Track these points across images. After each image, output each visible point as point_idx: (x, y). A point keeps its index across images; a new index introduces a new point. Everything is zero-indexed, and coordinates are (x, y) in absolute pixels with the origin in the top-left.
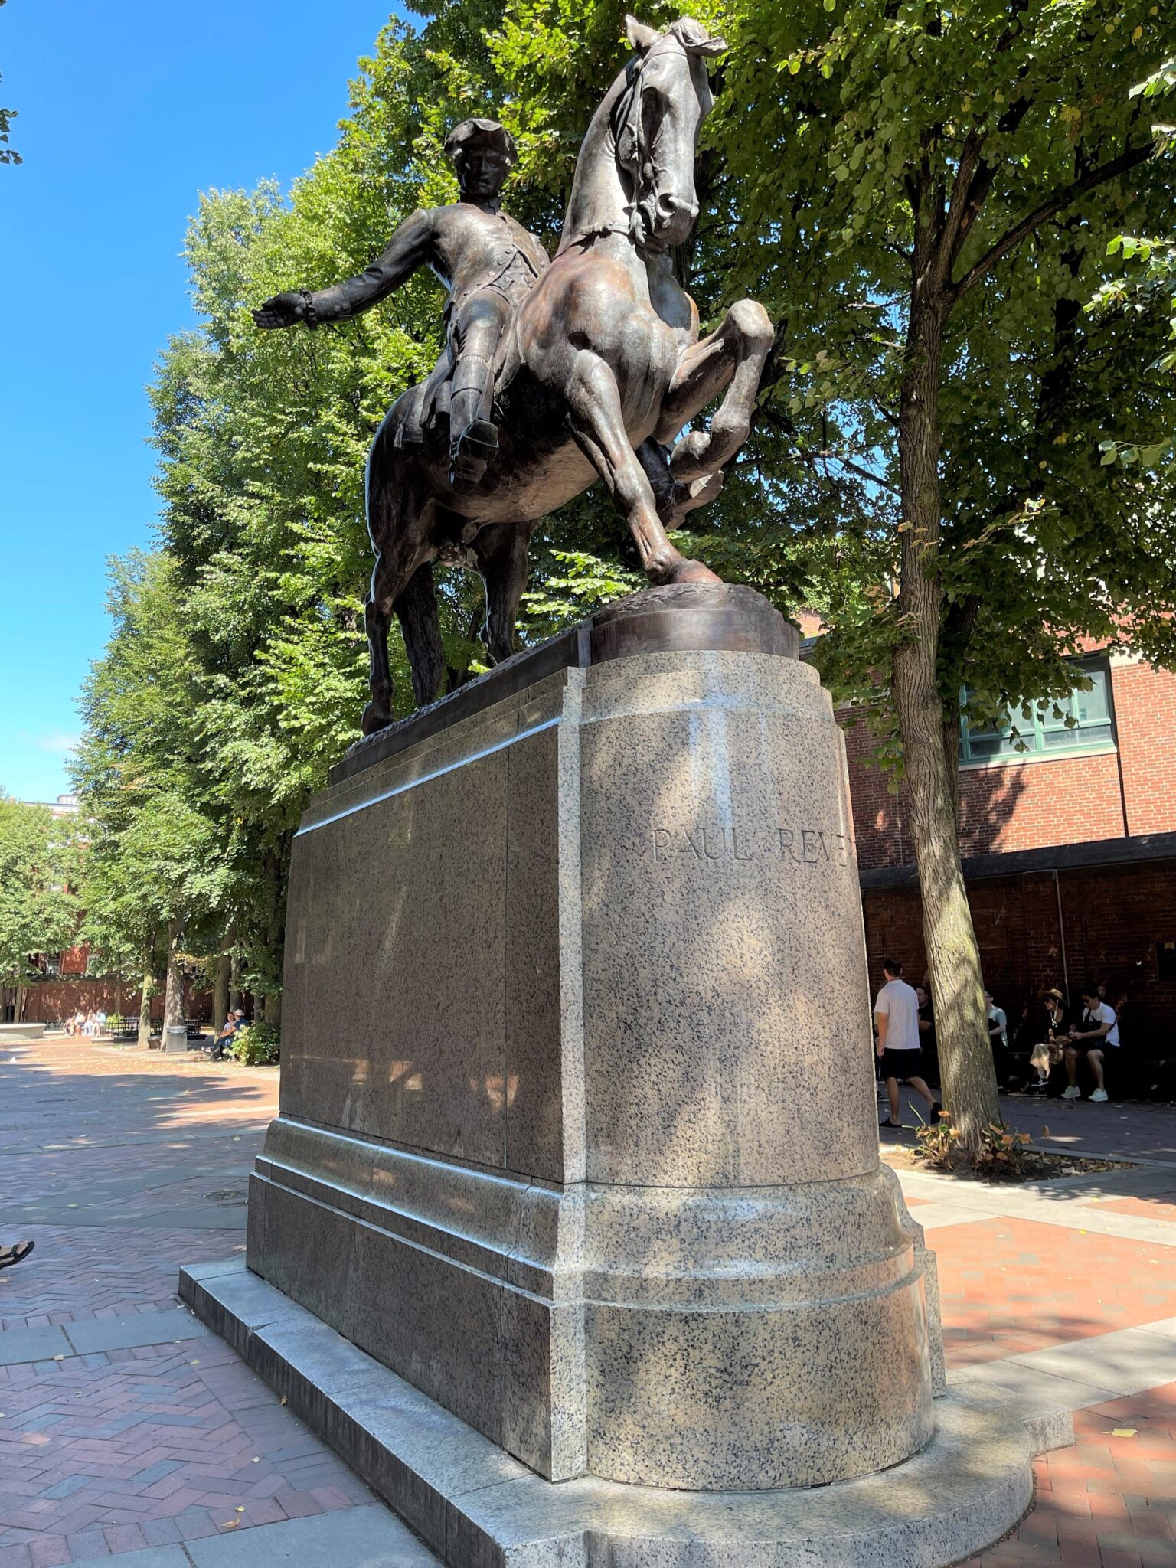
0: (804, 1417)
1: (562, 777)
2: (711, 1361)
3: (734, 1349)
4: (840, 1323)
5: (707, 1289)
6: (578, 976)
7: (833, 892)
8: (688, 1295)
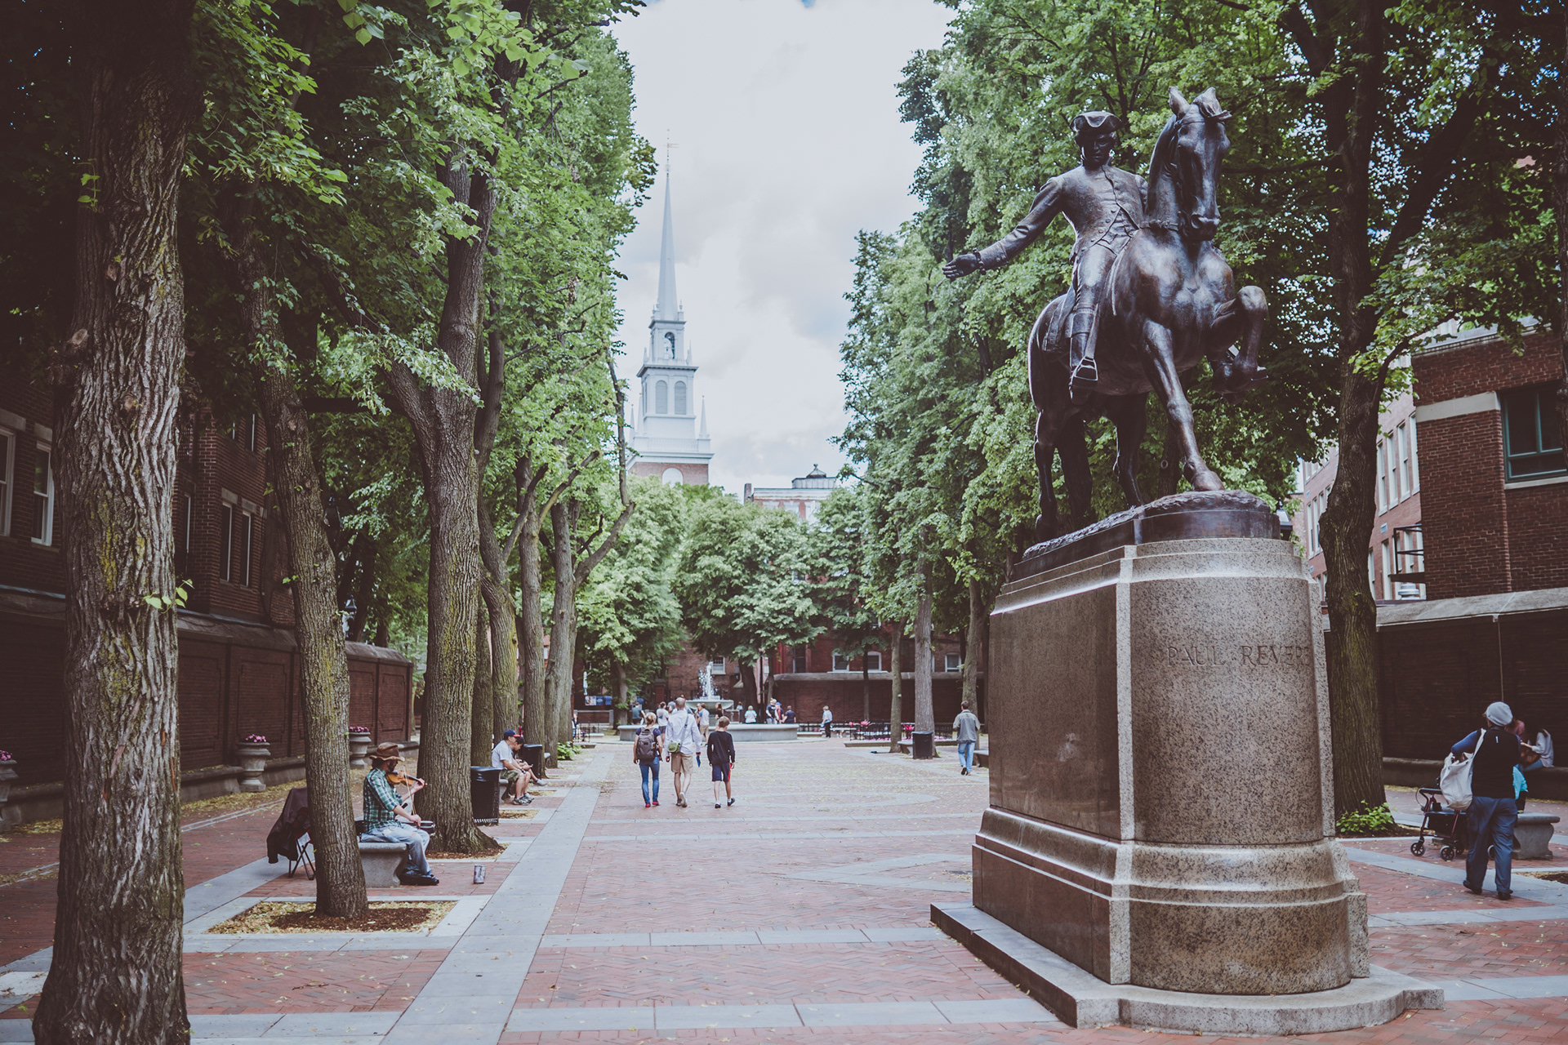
1: (1119, 615)
2: (1192, 930)
3: (1203, 924)
4: (1265, 916)
5: (1187, 895)
6: (1130, 729)
7: (1280, 681)
8: (1180, 897)
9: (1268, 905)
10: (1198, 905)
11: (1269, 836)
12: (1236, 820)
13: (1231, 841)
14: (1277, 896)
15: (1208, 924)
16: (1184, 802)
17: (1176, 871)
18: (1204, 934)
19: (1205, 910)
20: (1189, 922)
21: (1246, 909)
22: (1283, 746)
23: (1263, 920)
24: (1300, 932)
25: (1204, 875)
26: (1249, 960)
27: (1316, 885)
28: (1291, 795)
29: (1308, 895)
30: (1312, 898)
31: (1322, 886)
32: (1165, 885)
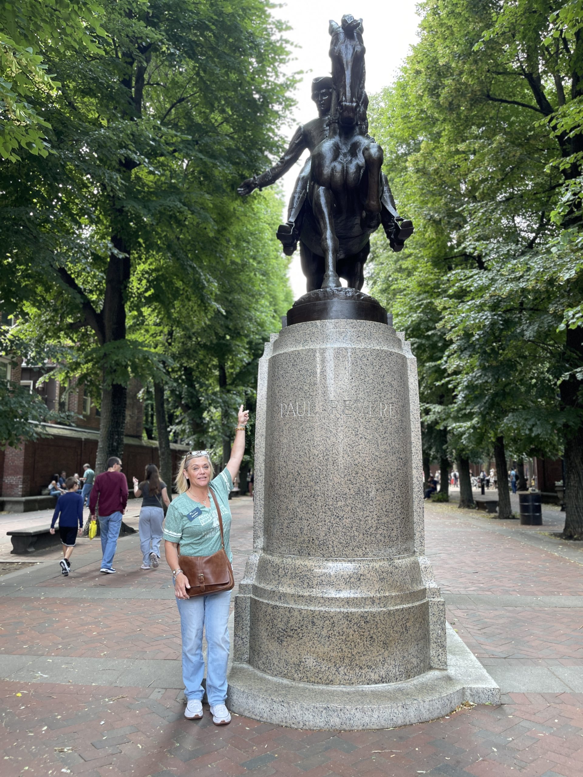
0: (315, 655)
2: (281, 626)
3: (288, 622)
4: (335, 619)
5: (282, 596)
6: (263, 465)
7: (362, 428)
8: (276, 598)
9: (338, 610)
10: (285, 605)
12: (321, 538)
13: (317, 554)
14: (348, 602)
15: (292, 622)
16: (286, 521)
17: (277, 576)
18: (289, 630)
19: (290, 610)
20: (279, 620)
21: (320, 612)
22: (363, 479)
23: (334, 623)
24: (366, 634)
25: (294, 581)
26: (321, 654)
27: (387, 594)
28: (369, 518)
29: (377, 601)
30: (382, 605)
31: (393, 594)
32: (269, 588)
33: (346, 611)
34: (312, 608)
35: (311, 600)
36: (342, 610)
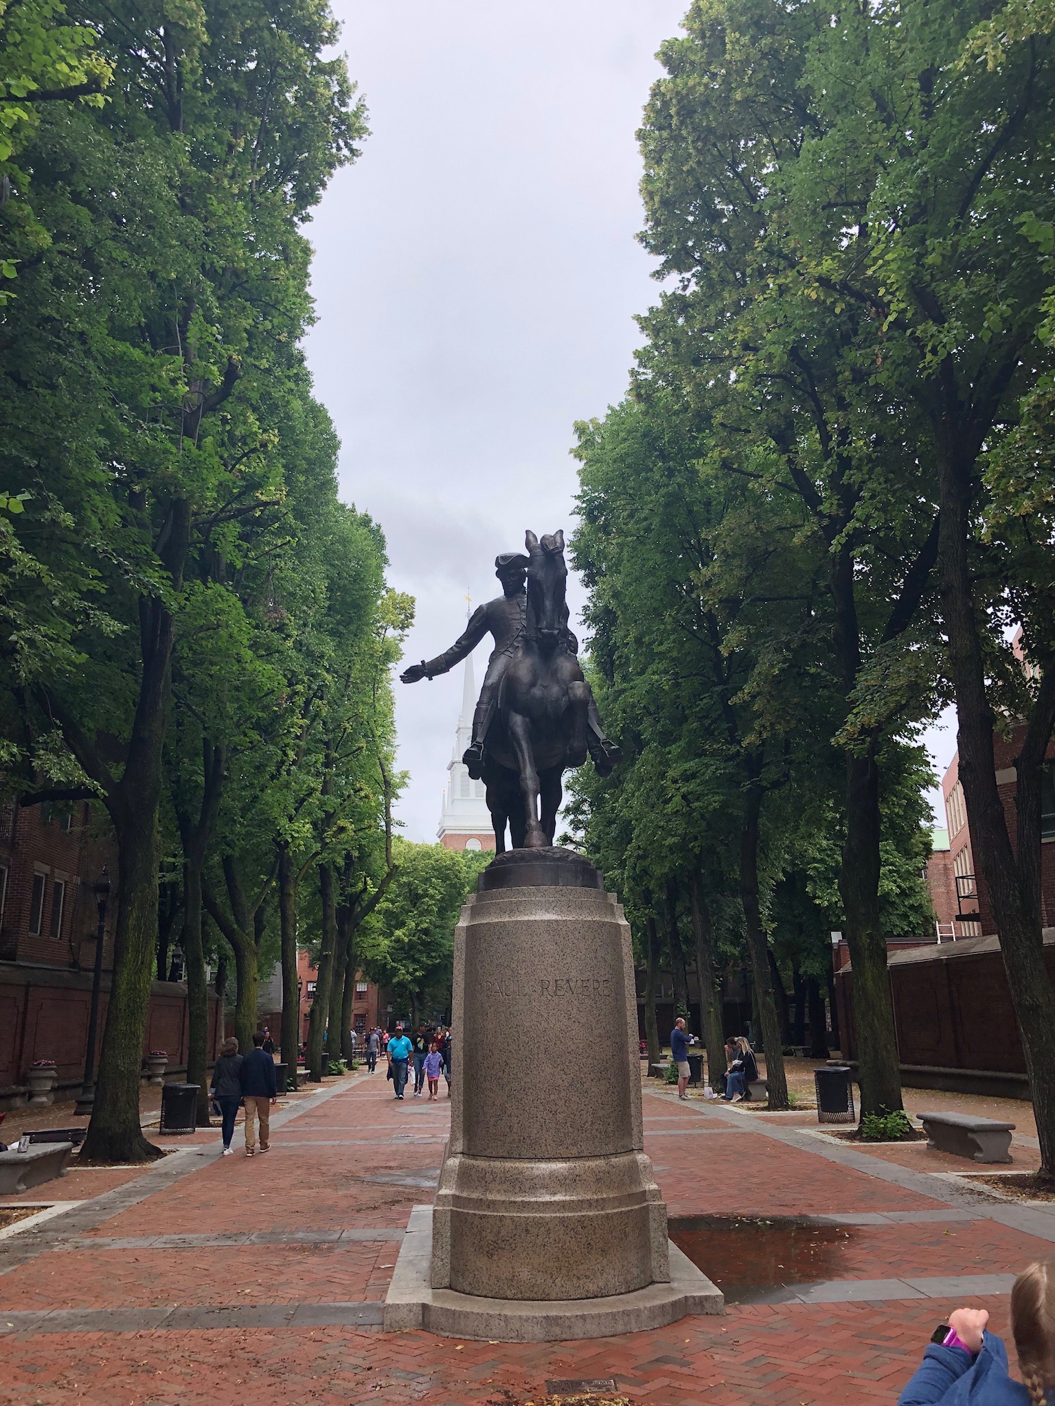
0: (530, 1267)
2: (490, 1237)
3: (499, 1233)
4: (551, 1225)
5: (491, 1205)
6: (461, 1053)
7: (575, 1011)
8: (484, 1207)
9: (553, 1215)
10: (495, 1214)
11: (562, 1151)
12: (533, 1136)
13: (530, 1155)
14: (563, 1205)
15: (503, 1232)
16: (493, 1119)
17: (483, 1182)
18: (499, 1242)
19: (501, 1218)
20: (489, 1230)
21: (534, 1218)
22: (577, 1068)
23: (549, 1229)
24: (584, 1240)
25: (505, 1186)
26: (536, 1266)
27: (605, 1196)
28: (584, 1112)
29: (594, 1204)
30: (599, 1208)
31: (611, 1196)
32: (474, 1196)
33: (562, 1215)
34: (526, 1215)
35: (525, 1205)
36: (558, 1215)
